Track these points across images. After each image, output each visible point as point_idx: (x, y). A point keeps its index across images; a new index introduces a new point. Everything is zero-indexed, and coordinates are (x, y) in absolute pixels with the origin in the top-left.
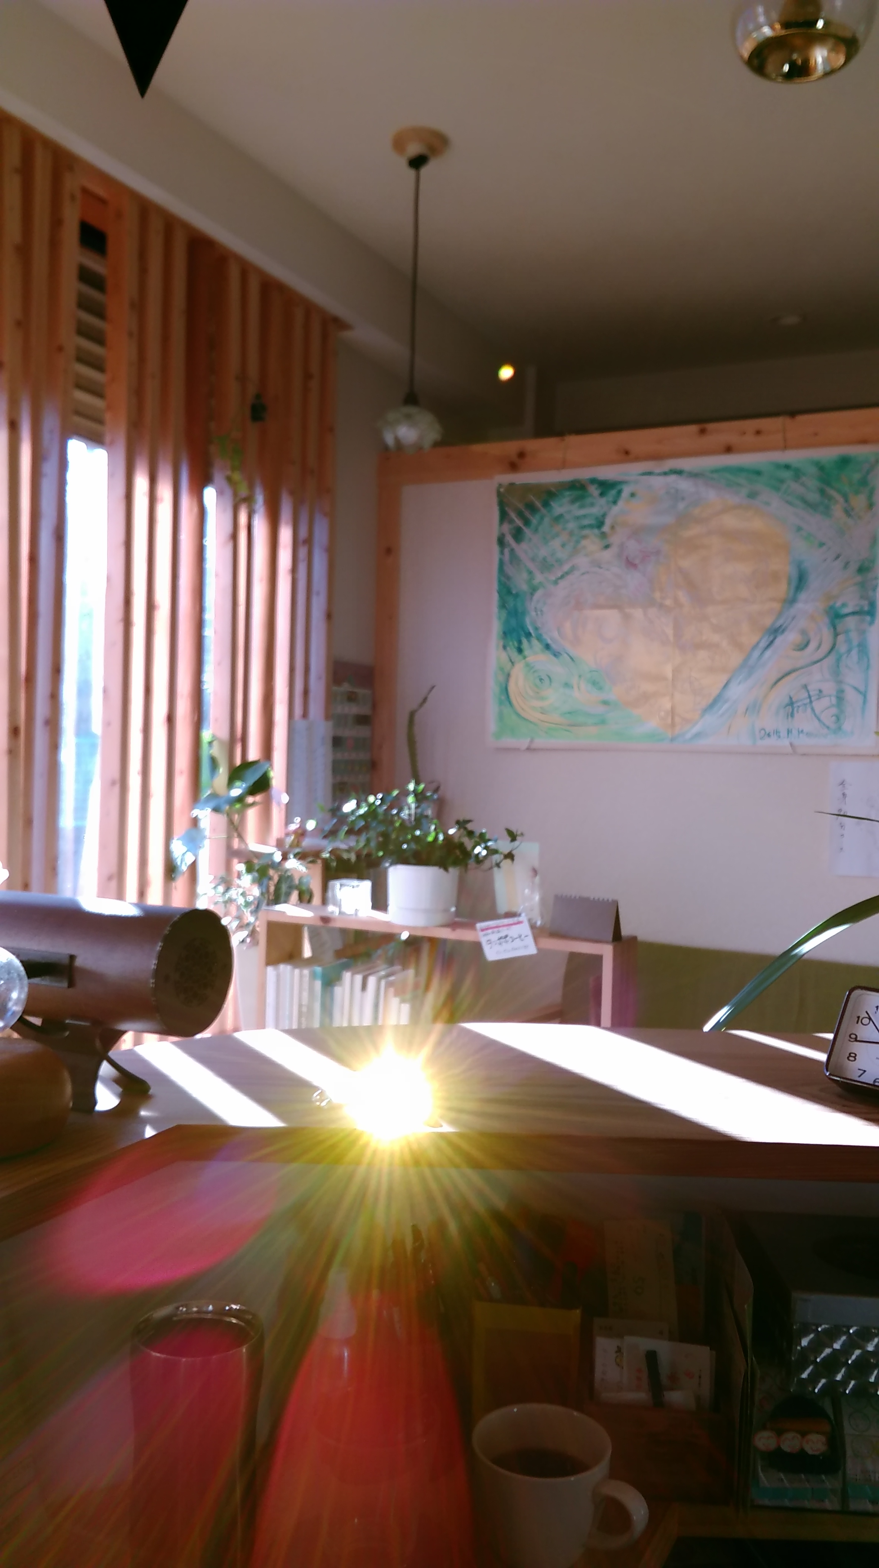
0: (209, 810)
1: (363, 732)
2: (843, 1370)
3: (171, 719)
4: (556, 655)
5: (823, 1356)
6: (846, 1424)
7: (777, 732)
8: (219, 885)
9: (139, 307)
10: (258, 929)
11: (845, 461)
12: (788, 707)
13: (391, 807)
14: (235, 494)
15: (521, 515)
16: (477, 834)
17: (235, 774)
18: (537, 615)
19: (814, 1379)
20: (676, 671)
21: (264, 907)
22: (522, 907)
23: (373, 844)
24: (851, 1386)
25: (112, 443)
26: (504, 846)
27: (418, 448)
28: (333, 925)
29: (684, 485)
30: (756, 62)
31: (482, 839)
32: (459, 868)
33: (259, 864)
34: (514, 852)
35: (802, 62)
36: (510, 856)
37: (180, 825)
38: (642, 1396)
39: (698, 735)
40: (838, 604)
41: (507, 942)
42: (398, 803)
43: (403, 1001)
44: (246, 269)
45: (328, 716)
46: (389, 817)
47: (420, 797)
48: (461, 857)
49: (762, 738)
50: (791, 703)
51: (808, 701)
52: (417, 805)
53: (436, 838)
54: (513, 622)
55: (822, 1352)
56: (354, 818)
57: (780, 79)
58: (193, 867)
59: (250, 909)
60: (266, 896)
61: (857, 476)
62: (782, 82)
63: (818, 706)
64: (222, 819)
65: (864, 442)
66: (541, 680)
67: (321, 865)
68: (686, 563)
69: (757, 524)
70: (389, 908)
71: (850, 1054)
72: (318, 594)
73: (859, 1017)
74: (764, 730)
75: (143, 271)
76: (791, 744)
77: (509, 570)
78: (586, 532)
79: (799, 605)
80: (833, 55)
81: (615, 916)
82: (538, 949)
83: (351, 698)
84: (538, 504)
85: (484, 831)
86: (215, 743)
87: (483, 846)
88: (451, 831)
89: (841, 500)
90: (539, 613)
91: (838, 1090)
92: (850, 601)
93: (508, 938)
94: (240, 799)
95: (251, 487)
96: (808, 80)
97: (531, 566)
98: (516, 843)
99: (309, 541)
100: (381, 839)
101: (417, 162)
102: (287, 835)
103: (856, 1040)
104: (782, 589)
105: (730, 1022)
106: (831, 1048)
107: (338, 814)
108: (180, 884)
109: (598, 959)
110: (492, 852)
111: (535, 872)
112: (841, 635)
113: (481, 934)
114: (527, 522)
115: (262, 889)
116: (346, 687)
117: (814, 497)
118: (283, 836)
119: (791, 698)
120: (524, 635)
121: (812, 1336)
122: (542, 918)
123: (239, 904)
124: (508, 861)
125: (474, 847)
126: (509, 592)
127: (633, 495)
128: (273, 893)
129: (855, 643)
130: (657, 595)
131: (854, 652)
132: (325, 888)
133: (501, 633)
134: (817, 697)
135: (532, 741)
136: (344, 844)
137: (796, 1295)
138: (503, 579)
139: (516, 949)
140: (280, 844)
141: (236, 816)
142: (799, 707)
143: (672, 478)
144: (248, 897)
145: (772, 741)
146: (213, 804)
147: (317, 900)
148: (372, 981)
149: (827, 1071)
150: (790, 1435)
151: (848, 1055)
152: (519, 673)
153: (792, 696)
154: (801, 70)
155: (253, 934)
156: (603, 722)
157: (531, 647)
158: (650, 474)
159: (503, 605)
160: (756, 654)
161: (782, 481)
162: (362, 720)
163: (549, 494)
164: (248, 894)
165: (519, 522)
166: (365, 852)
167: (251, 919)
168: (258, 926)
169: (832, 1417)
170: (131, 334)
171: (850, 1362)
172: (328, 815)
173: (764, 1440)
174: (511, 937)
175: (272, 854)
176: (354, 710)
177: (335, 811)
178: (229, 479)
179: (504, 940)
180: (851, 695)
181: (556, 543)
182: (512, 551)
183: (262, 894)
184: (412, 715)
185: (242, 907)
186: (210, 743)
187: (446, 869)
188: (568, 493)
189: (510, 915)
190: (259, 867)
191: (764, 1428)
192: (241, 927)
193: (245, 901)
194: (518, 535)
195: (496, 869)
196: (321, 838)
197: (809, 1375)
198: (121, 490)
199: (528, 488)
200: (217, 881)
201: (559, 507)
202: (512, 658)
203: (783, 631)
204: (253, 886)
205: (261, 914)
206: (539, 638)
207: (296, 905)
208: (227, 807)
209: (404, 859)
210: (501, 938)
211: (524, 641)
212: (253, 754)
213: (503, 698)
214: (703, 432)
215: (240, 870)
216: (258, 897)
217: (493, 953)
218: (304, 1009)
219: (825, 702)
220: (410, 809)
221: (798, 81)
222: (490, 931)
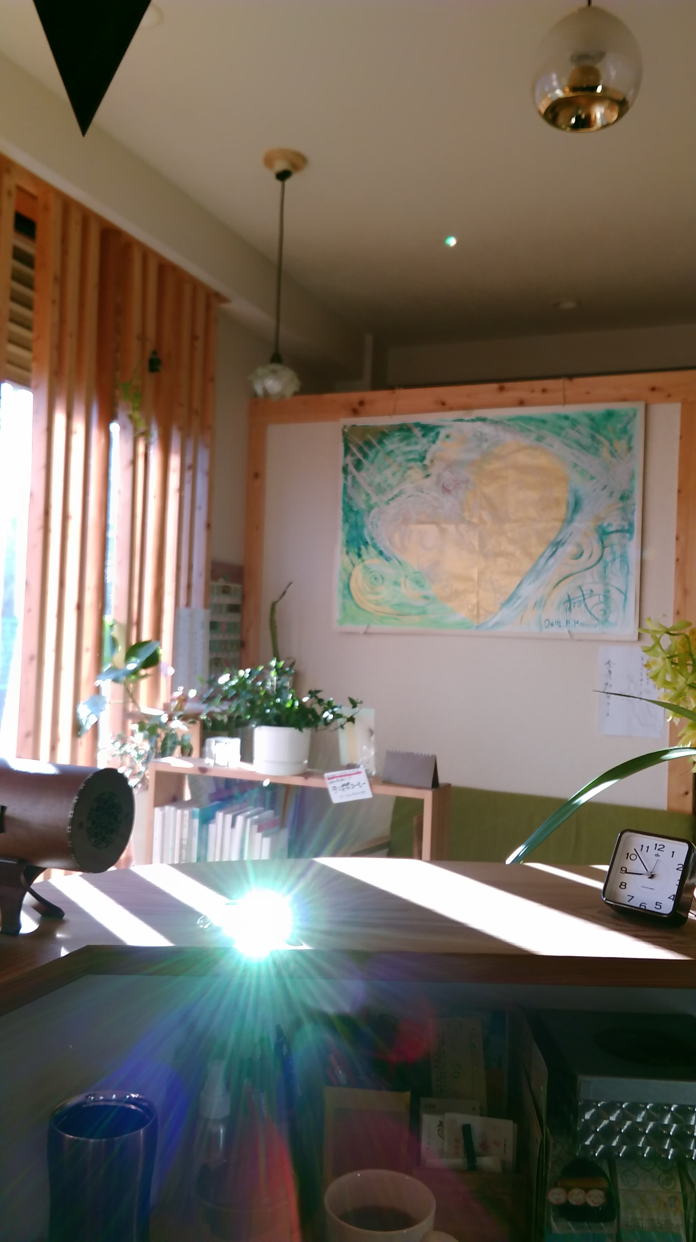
0: (110, 680)
1: (234, 618)
2: (618, 1137)
3: (80, 607)
4: (388, 559)
5: (601, 1126)
6: (619, 1180)
7: (558, 622)
8: (116, 741)
9: (61, 280)
10: (148, 777)
11: (610, 415)
12: (566, 603)
13: (257, 680)
14: (135, 429)
15: (360, 449)
16: (326, 702)
17: (131, 652)
18: (373, 528)
19: (594, 1145)
20: (481, 573)
21: (153, 759)
22: (361, 760)
23: (242, 709)
24: (623, 1150)
25: (36, 387)
26: (347, 711)
27: (281, 396)
28: (208, 774)
29: (487, 429)
30: (550, 116)
31: (330, 706)
32: (311, 729)
33: (149, 725)
34: (355, 717)
35: (585, 117)
36: (351, 719)
37: (86, 693)
38: (460, 1161)
39: (497, 624)
40: (605, 524)
41: (348, 788)
42: (262, 677)
43: (265, 836)
44: (147, 253)
45: (206, 605)
46: (256, 688)
47: (280, 672)
48: (313, 720)
49: (546, 627)
50: (569, 600)
51: (582, 598)
52: (278, 678)
53: (293, 705)
54: (354, 534)
55: (601, 1124)
56: (227, 688)
57: (569, 129)
58: (96, 726)
59: (141, 761)
60: (155, 750)
61: (619, 426)
62: (569, 132)
63: (590, 602)
64: (120, 688)
65: (624, 400)
66: (376, 578)
67: (199, 725)
68: (489, 490)
69: (543, 461)
70: (255, 761)
71: (621, 883)
72: (200, 508)
73: (628, 854)
74: (549, 621)
75: (64, 252)
76: (569, 632)
77: (351, 491)
78: (412, 464)
79: (575, 524)
80: (608, 112)
81: (434, 767)
82: (373, 794)
83: (225, 591)
84: (374, 442)
85: (331, 699)
86: (115, 626)
87: (331, 711)
88: (305, 699)
89: (607, 443)
90: (375, 526)
91: (612, 911)
92: (614, 522)
93: (349, 785)
94: (135, 672)
95: (148, 423)
96: (590, 131)
97: (369, 490)
98: (357, 709)
99: (193, 467)
100: (248, 705)
101: (283, 176)
102: (173, 700)
103: (626, 872)
104: (562, 511)
105: (526, 856)
106: (607, 878)
107: (215, 684)
108: (85, 741)
109: (420, 803)
110: (337, 716)
111: (371, 732)
112: (607, 548)
113: (328, 781)
114: (365, 456)
115: (151, 745)
116: (221, 582)
117: (587, 441)
118: (169, 701)
119: (569, 596)
120: (362, 543)
121: (593, 1110)
122: (376, 770)
123: (132, 756)
124: (350, 723)
125: (323, 712)
126: (351, 510)
127: (448, 436)
128: (160, 748)
129: (618, 554)
130: (466, 514)
131: (618, 561)
132: (203, 744)
133: (345, 541)
134: (589, 595)
135: (368, 627)
136: (218, 708)
137: (581, 1078)
138: (346, 499)
139: (356, 794)
140: (166, 708)
141: (131, 685)
142: (575, 603)
143: (479, 423)
144: (140, 751)
145: (554, 630)
146: (113, 675)
147: (196, 753)
148: (240, 819)
149: (604, 896)
150: (576, 1191)
151: (620, 884)
152: (358, 573)
153: (569, 595)
154: (584, 123)
155: (143, 781)
156: (424, 613)
157: (368, 553)
158: (461, 420)
159: (346, 520)
160: (542, 561)
161: (562, 428)
162: (234, 609)
163: (382, 434)
164: (140, 748)
165: (360, 456)
166: (236, 716)
167: (142, 768)
168: (148, 775)
169: (608, 1175)
170: (54, 302)
171: (622, 1131)
172: (206, 686)
173: (556, 1196)
174: (352, 785)
175: (160, 716)
176: (227, 600)
177: (212, 682)
178: (130, 417)
179: (347, 786)
180: (615, 595)
181: (388, 472)
182: (354, 477)
183: (152, 748)
184: (274, 605)
185: (135, 759)
186: (111, 626)
187: (300, 730)
188: (397, 434)
189: (351, 766)
190: (149, 726)
191: (556, 1185)
192: (134, 775)
193: (138, 754)
194: (358, 465)
195: (340, 730)
196: (201, 703)
197: (591, 1142)
198: (43, 424)
199: (366, 429)
200: (115, 738)
201: (391, 444)
202: (353, 561)
203: (563, 544)
204: (144, 743)
205: (150, 765)
206: (375, 546)
207: (179, 758)
208: (124, 678)
209: (266, 721)
210: (343, 785)
211: (363, 548)
212: (146, 636)
213: (346, 592)
214: (502, 389)
215: (134, 729)
216: (149, 751)
217: (337, 797)
218: (185, 842)
219: (595, 599)
220: (272, 681)
221: (583, 131)
222: (335, 780)
